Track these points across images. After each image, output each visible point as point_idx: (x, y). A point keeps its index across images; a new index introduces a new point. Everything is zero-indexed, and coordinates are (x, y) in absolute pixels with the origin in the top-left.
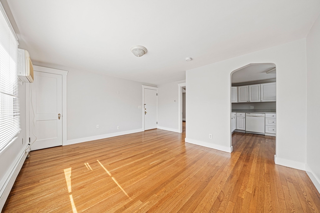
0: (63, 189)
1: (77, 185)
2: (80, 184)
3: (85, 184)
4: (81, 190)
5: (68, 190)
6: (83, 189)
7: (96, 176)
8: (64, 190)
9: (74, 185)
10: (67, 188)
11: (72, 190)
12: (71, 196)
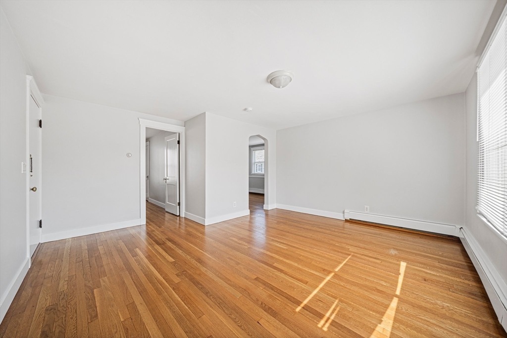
0: (404, 310)
1: (381, 299)
2: (376, 297)
3: (370, 291)
4: (381, 289)
5: (398, 303)
6: (378, 288)
7: (348, 287)
8: (403, 308)
9: (386, 302)
10: (398, 307)
11: (392, 298)
12: (398, 292)
